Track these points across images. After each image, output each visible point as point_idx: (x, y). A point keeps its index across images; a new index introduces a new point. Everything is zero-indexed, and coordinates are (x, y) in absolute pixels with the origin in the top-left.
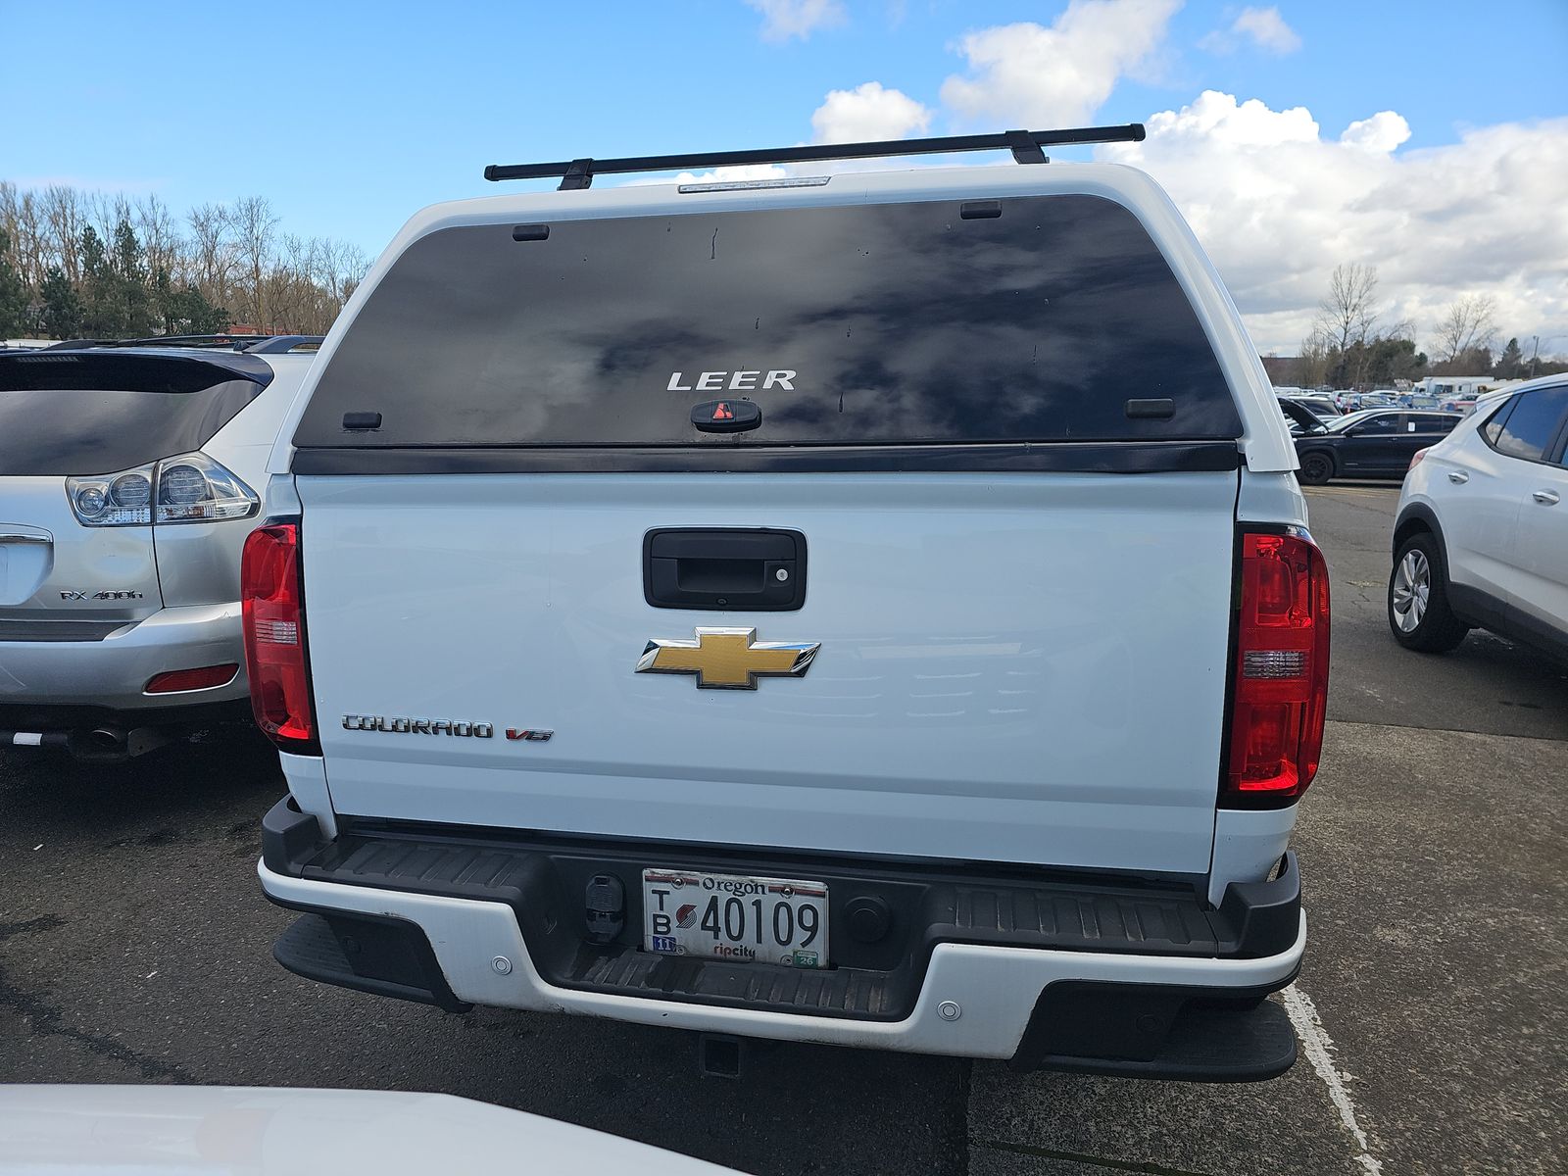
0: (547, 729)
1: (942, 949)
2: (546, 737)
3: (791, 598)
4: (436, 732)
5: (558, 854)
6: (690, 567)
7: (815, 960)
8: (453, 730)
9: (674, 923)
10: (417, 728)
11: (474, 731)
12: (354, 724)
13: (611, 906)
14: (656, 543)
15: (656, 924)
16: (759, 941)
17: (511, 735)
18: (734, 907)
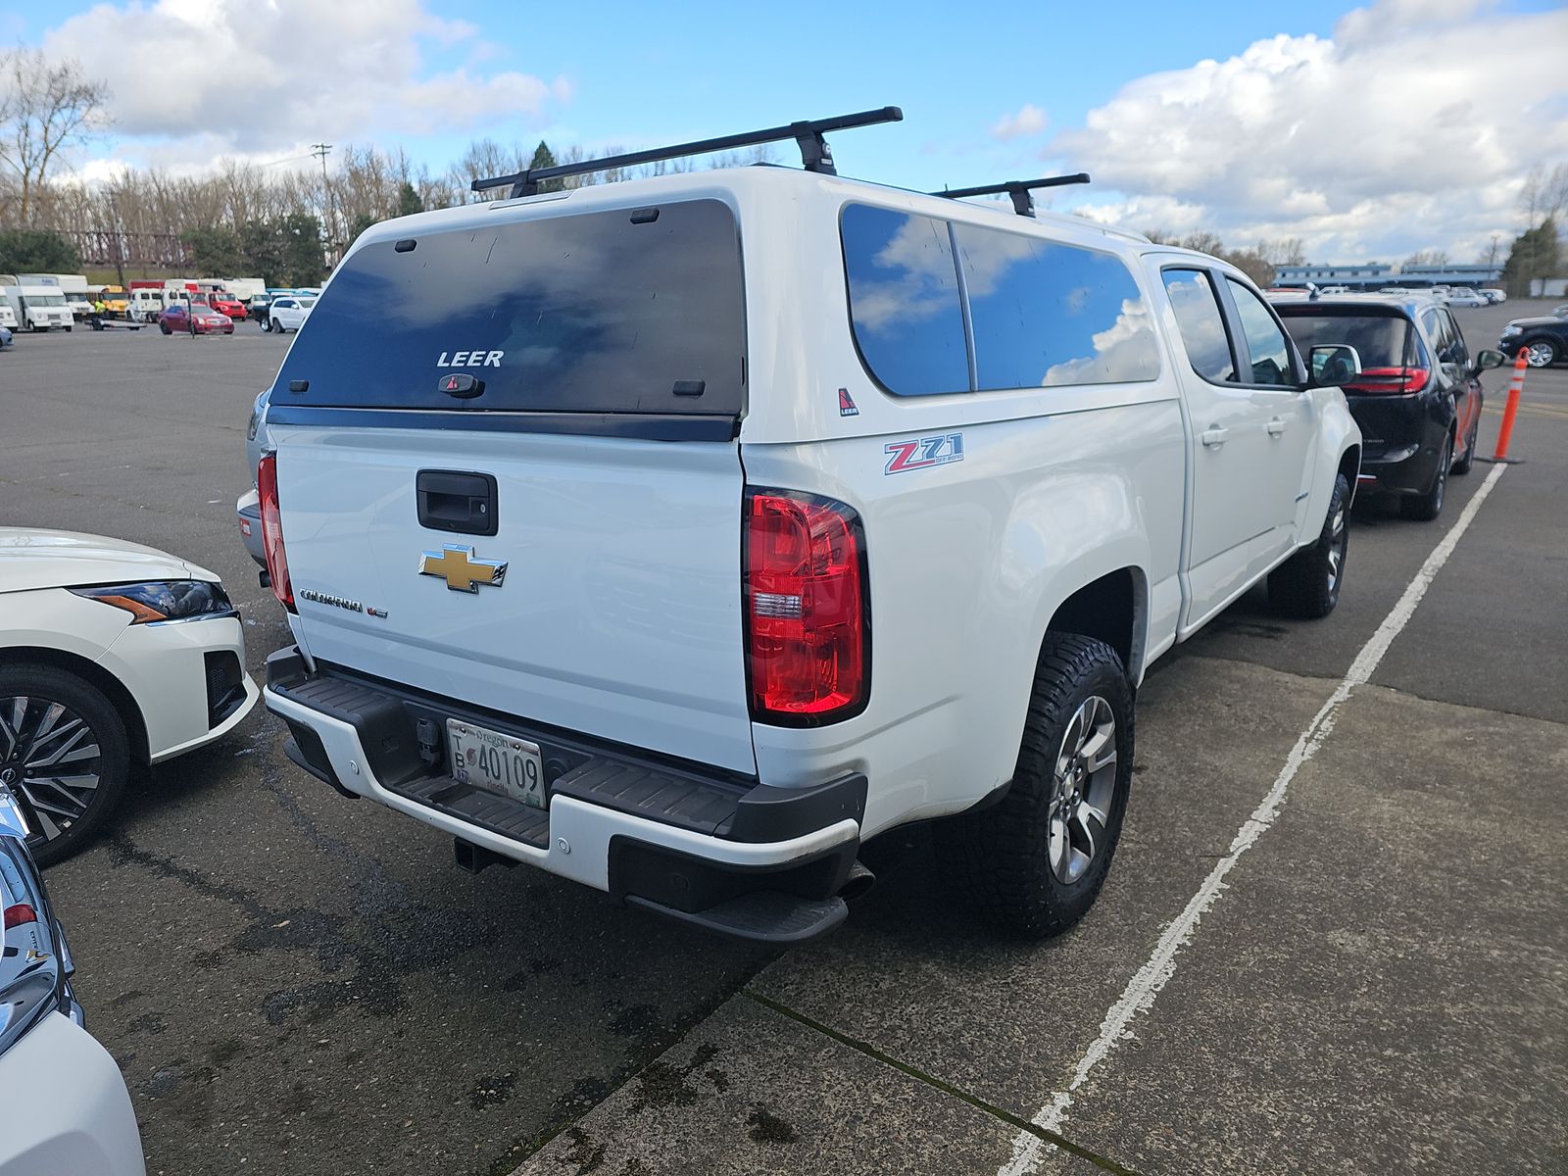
0: (384, 610)
3: (489, 527)
5: (409, 701)
7: (538, 802)
8: (345, 605)
9: (466, 761)
10: (329, 601)
11: (353, 608)
12: (305, 595)
13: (428, 741)
14: (422, 479)
15: (458, 760)
16: (509, 782)
17: (370, 612)
18: (493, 753)
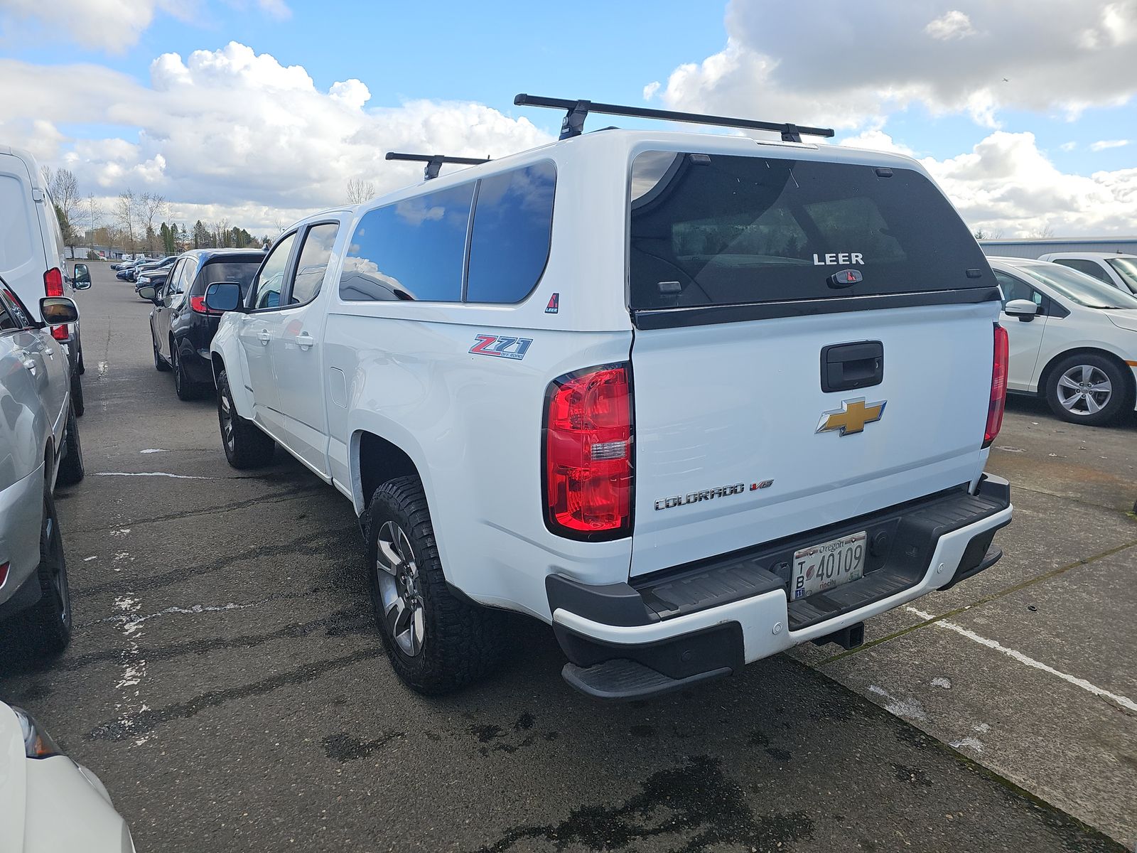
0: (770, 479)
1: (942, 538)
2: (769, 484)
4: (712, 497)
6: (850, 366)
8: (722, 493)
10: (700, 497)
11: (734, 491)
12: (662, 505)
14: (828, 354)
15: (798, 582)
